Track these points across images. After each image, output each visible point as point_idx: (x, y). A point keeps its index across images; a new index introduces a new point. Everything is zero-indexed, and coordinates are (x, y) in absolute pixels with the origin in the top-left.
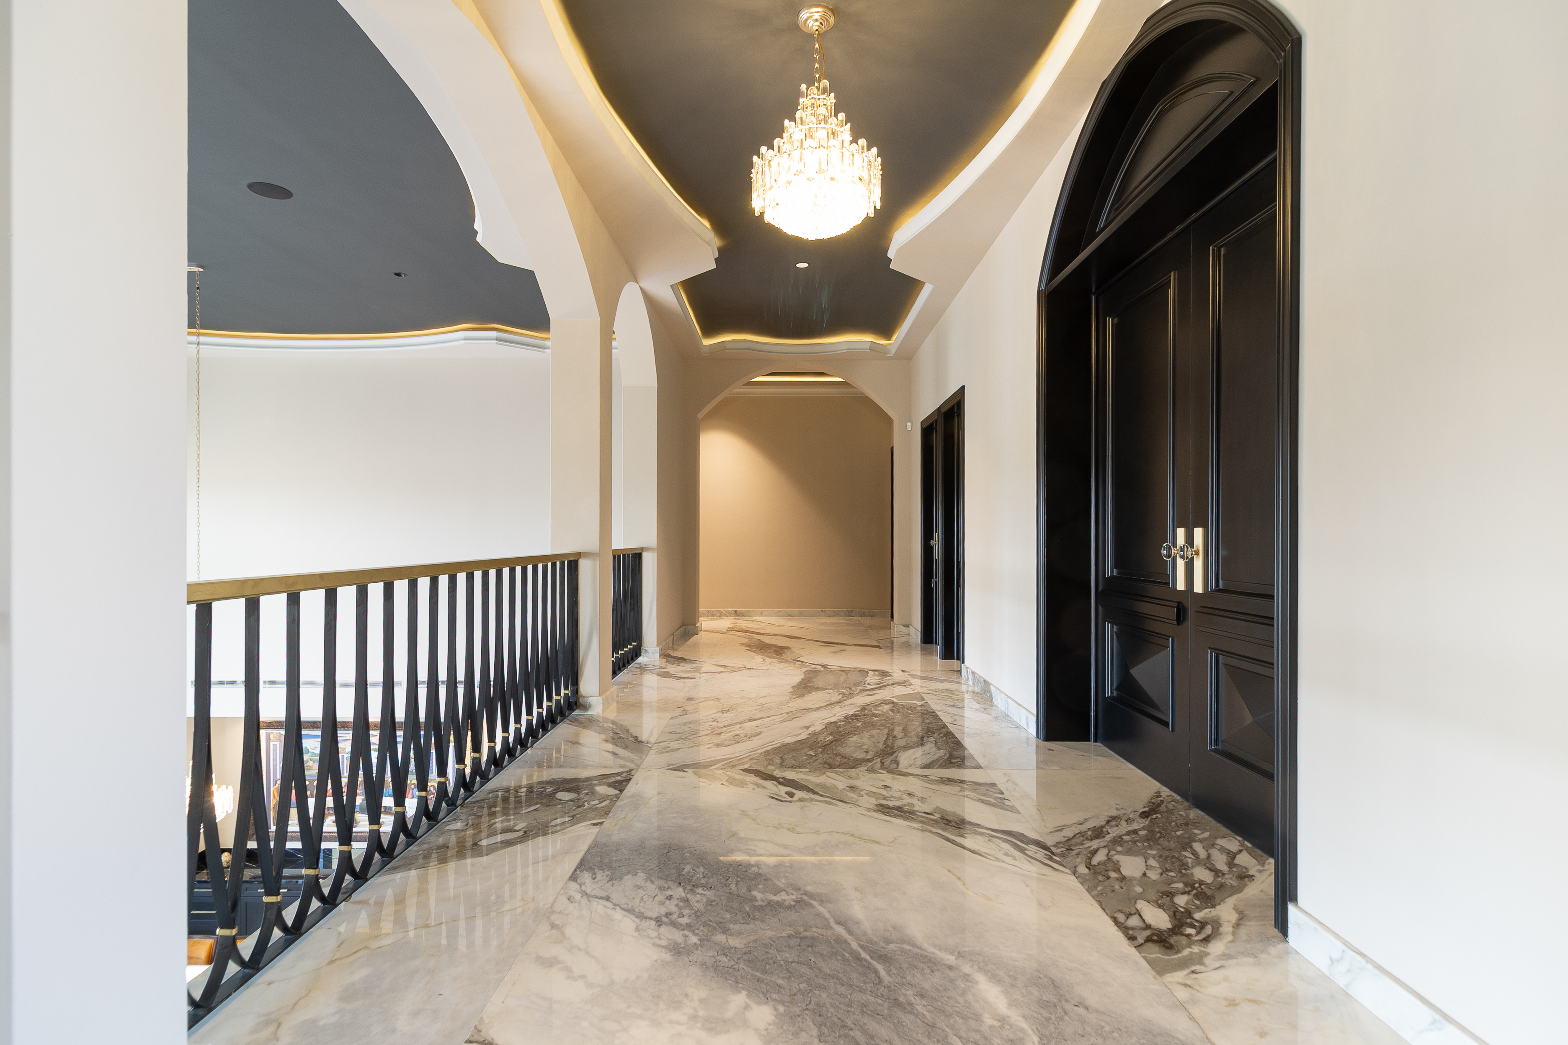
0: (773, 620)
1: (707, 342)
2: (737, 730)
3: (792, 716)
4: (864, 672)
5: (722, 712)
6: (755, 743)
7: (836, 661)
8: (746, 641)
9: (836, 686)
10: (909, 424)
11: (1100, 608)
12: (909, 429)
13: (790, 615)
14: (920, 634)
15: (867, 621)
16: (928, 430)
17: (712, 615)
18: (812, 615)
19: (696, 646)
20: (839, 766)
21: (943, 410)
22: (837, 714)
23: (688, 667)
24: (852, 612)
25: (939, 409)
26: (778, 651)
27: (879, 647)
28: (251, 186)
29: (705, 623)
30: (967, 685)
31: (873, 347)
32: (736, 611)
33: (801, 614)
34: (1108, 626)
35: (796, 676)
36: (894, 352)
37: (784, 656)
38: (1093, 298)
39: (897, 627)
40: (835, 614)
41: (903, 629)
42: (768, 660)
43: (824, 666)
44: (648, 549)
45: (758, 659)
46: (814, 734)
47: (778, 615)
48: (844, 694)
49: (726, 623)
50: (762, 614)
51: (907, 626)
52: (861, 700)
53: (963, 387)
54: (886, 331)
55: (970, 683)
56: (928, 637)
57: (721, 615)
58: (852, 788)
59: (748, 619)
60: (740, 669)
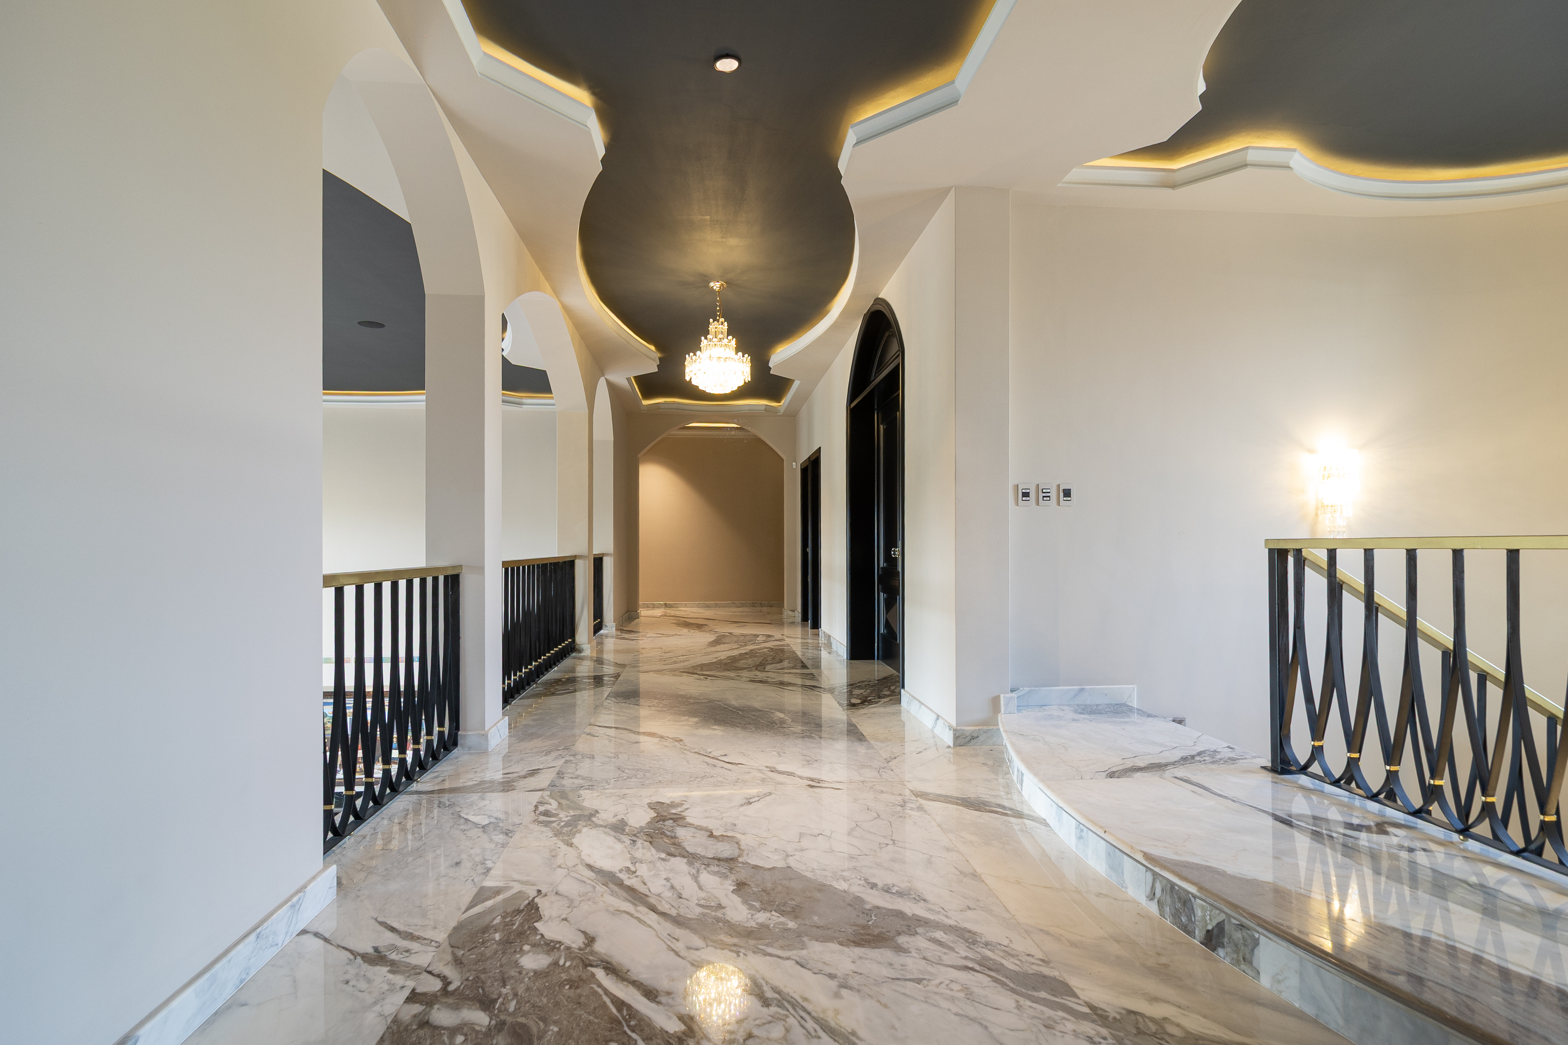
0: (695, 610)
1: (646, 402)
2: (675, 659)
3: (707, 654)
4: (758, 636)
5: (665, 653)
6: (686, 663)
7: (737, 631)
8: (675, 622)
9: (736, 642)
10: (794, 463)
11: (880, 586)
12: (794, 467)
13: (708, 607)
14: (800, 615)
15: (765, 609)
16: (804, 471)
17: (647, 607)
18: (725, 606)
19: (638, 624)
20: (733, 670)
21: (812, 459)
22: (736, 653)
23: (636, 635)
24: (756, 603)
25: (809, 458)
26: (700, 627)
27: (771, 624)
28: (360, 323)
29: (643, 612)
30: (822, 640)
31: (767, 408)
32: (665, 604)
33: (716, 606)
34: (882, 594)
35: (712, 638)
36: (782, 412)
37: (703, 629)
38: (876, 412)
39: (787, 613)
40: (743, 606)
41: (791, 613)
42: (692, 631)
43: (731, 633)
44: (607, 555)
45: (685, 630)
46: (721, 660)
47: (698, 606)
48: (741, 645)
49: (658, 612)
50: (686, 606)
51: (793, 611)
52: (750, 647)
53: (820, 448)
54: (778, 400)
55: (823, 639)
56: (805, 618)
57: (654, 607)
58: (738, 676)
59: (675, 609)
60: (673, 635)
